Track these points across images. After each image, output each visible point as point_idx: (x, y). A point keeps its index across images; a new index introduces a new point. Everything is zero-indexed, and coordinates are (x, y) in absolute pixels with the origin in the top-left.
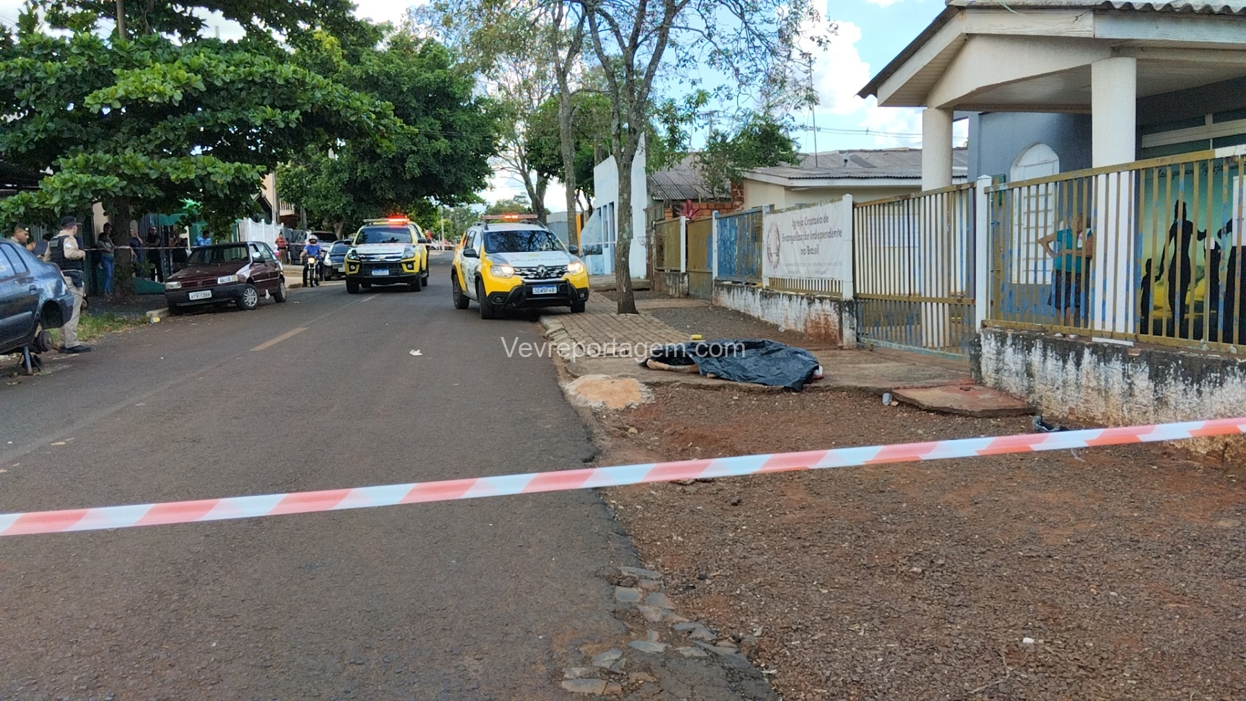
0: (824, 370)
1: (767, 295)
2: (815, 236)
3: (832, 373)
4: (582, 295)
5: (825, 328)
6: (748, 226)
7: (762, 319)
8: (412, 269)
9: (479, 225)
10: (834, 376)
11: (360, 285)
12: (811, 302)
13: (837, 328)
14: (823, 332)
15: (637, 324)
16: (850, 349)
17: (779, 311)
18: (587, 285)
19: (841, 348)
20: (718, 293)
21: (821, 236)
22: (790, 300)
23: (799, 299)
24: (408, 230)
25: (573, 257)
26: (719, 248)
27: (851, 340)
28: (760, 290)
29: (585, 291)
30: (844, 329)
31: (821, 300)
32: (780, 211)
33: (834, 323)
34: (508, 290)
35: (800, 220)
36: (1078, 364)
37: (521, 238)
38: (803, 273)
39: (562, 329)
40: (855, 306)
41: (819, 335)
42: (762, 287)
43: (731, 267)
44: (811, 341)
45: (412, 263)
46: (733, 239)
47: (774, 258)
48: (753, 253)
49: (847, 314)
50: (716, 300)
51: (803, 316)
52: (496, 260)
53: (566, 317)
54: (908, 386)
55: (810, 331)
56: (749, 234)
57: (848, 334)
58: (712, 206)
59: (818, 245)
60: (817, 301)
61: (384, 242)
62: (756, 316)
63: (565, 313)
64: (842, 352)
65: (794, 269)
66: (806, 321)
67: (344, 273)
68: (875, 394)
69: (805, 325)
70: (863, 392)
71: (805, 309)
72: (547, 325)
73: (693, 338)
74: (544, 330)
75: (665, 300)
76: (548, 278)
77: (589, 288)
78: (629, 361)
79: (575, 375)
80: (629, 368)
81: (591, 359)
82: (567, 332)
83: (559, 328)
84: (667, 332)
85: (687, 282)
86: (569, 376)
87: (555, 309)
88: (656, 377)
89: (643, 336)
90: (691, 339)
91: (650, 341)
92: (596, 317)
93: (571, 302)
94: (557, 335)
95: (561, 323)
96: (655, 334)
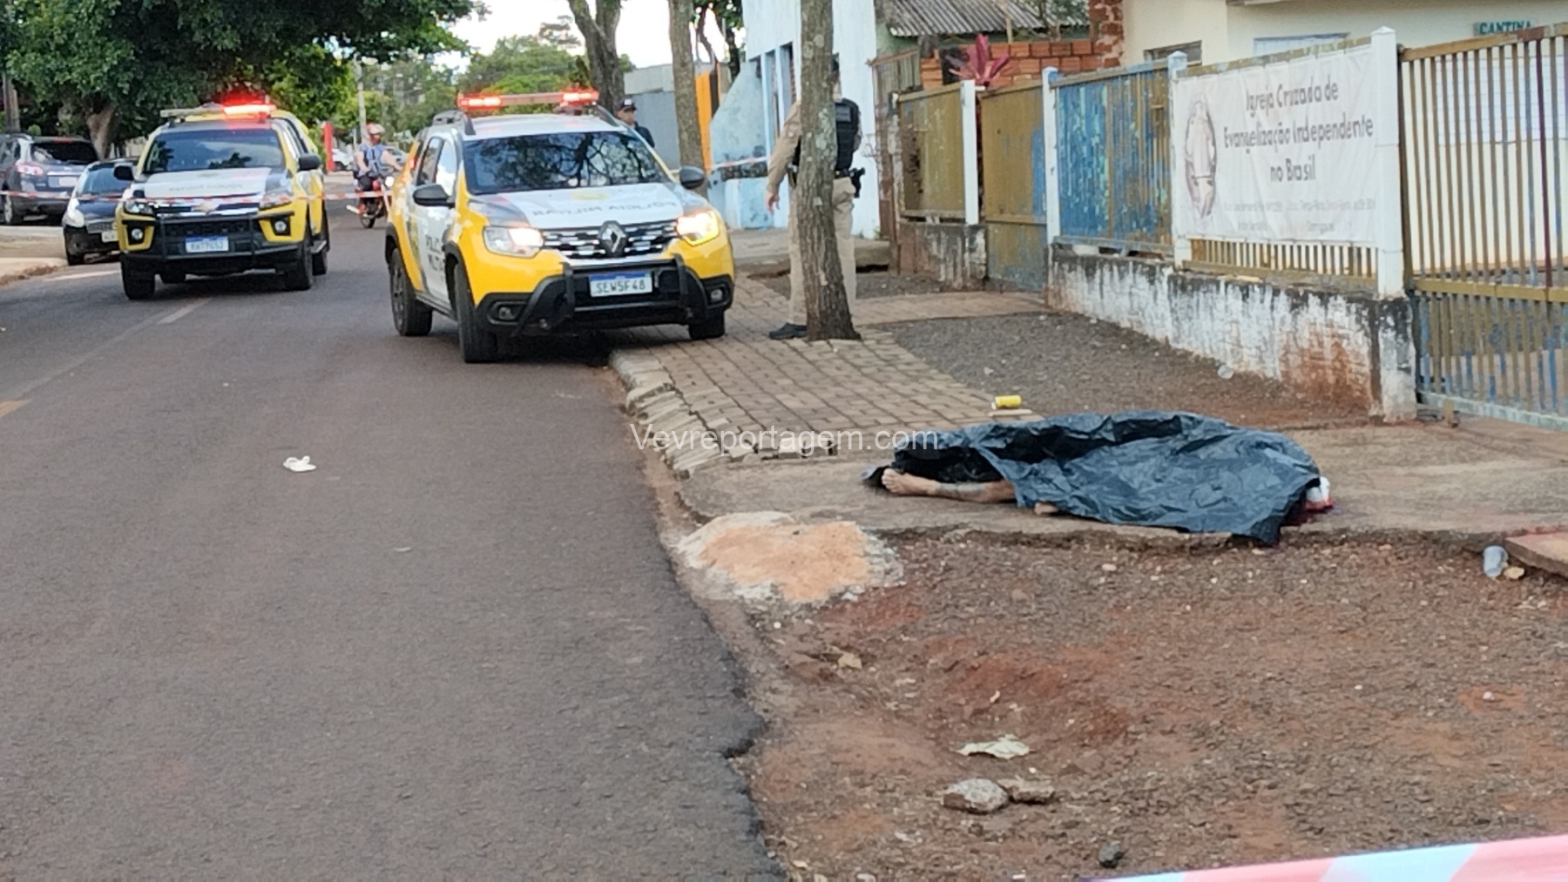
0: (1332, 487)
1: (1184, 284)
2: (1305, 133)
3: (1352, 492)
4: (717, 295)
5: (1335, 369)
6: (1134, 108)
7: (1174, 345)
8: (287, 232)
9: (450, 121)
10: (1359, 501)
11: (157, 277)
12: (1298, 302)
13: (1367, 369)
14: (1331, 379)
15: (857, 367)
16: (1400, 423)
17: (1218, 325)
18: (727, 268)
19: (1378, 421)
20: (1061, 277)
21: (1323, 133)
22: (1245, 297)
23: (1268, 296)
24: (275, 134)
25: (691, 196)
26: (1062, 160)
27: (1401, 400)
28: (1168, 271)
29: (724, 284)
30: (1383, 373)
31: (1324, 297)
32: (1213, 70)
33: (1357, 355)
34: (528, 288)
35: (1266, 93)
37: (559, 149)
38: (1275, 229)
39: (667, 387)
40: (1410, 312)
41: (1320, 388)
42: (1173, 264)
43: (1092, 210)
44: (1303, 403)
45: (285, 218)
46: (1096, 140)
47: (1203, 189)
48: (1148, 175)
49: (1391, 334)
50: (1057, 295)
51: (1280, 339)
52: (495, 213)
53: (676, 353)
54: (1546, 525)
55: (1298, 376)
56: (1136, 129)
57: (1396, 385)
58: (1042, 49)
59: (1312, 158)
60: (1313, 301)
61: (213, 166)
62: (1159, 337)
63: (676, 342)
64: (1380, 431)
65: (1253, 216)
66: (1287, 352)
67: (115, 245)
68: (1464, 549)
69: (1285, 361)
70: (1433, 544)
71: (1283, 321)
72: (629, 377)
73: (1000, 404)
74: (623, 390)
75: (929, 295)
76: (631, 254)
77: (732, 274)
78: (839, 473)
79: (702, 513)
80: (839, 492)
81: (741, 468)
82: (680, 394)
83: (660, 384)
84: (934, 389)
85: (983, 248)
86: (686, 515)
87: (651, 330)
88: (906, 516)
89: (871, 402)
90: (994, 407)
91: (892, 415)
92: (757, 351)
93: (690, 315)
94: (655, 402)
95: (665, 369)
96: (903, 396)
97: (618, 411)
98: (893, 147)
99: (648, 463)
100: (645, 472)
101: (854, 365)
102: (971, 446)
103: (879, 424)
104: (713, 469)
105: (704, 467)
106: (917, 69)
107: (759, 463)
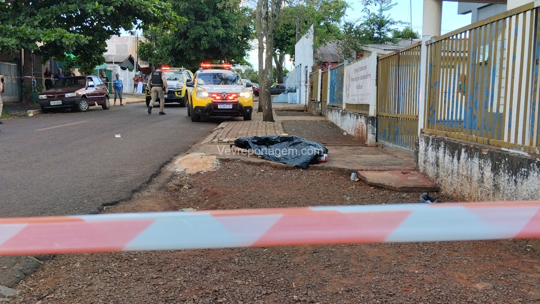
36: (459, 159)
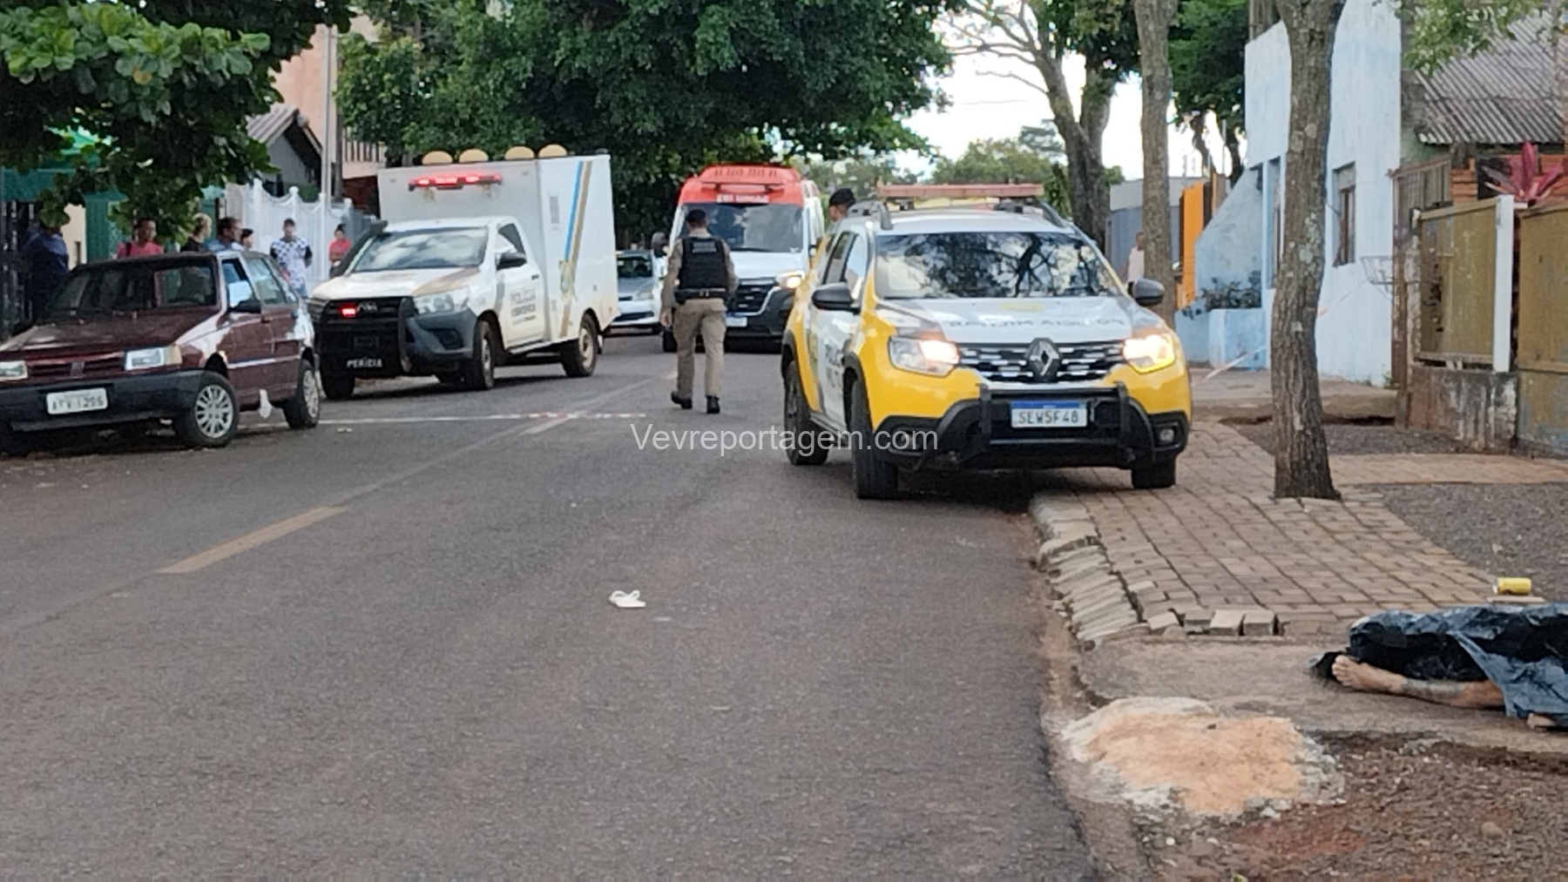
4: (1167, 436)
9: (866, 213)
15: (1331, 533)
18: (1183, 406)
25: (1144, 314)
29: (1178, 422)
34: (937, 412)
39: (1090, 540)
53: (1112, 503)
63: (1112, 490)
72: (1047, 526)
73: (1503, 588)
74: (1038, 541)
75: (1439, 455)
76: (1063, 379)
77: (1188, 413)
78: (1282, 657)
79: (1098, 693)
80: (1277, 681)
81: (1158, 642)
82: (1103, 550)
83: (1081, 536)
84: (1423, 564)
85: (1513, 402)
86: (1079, 695)
87: (1087, 473)
88: (1355, 717)
89: (1338, 575)
90: (1495, 590)
91: (1362, 592)
92: (1209, 507)
93: (1133, 457)
94: (1072, 558)
95: (1092, 519)
96: (1382, 570)
97: (1026, 565)
98: (1410, 272)
99: (1048, 629)
100: (1042, 639)
101: (1326, 529)
102: (1450, 633)
103: (1343, 601)
104: (1124, 641)
105: (1114, 637)
106: (1446, 182)
107: (1182, 638)
